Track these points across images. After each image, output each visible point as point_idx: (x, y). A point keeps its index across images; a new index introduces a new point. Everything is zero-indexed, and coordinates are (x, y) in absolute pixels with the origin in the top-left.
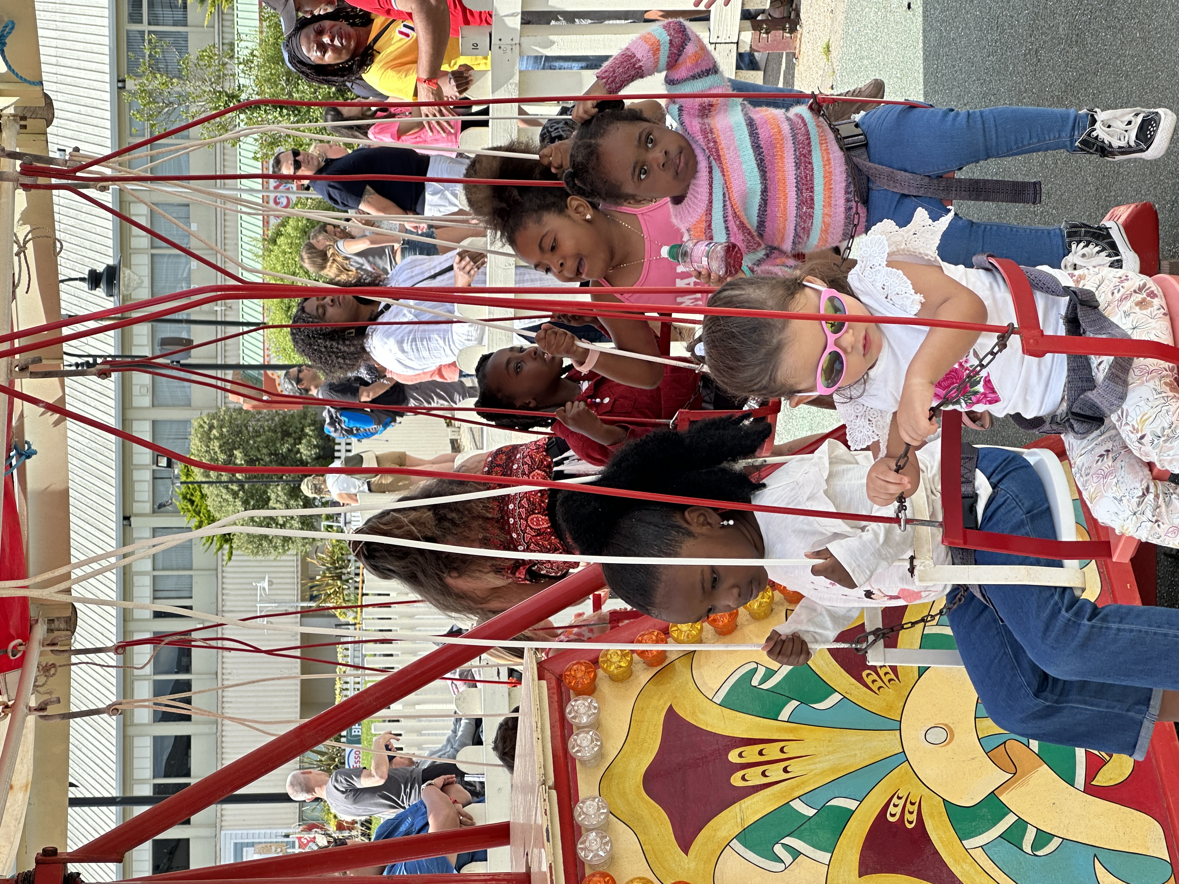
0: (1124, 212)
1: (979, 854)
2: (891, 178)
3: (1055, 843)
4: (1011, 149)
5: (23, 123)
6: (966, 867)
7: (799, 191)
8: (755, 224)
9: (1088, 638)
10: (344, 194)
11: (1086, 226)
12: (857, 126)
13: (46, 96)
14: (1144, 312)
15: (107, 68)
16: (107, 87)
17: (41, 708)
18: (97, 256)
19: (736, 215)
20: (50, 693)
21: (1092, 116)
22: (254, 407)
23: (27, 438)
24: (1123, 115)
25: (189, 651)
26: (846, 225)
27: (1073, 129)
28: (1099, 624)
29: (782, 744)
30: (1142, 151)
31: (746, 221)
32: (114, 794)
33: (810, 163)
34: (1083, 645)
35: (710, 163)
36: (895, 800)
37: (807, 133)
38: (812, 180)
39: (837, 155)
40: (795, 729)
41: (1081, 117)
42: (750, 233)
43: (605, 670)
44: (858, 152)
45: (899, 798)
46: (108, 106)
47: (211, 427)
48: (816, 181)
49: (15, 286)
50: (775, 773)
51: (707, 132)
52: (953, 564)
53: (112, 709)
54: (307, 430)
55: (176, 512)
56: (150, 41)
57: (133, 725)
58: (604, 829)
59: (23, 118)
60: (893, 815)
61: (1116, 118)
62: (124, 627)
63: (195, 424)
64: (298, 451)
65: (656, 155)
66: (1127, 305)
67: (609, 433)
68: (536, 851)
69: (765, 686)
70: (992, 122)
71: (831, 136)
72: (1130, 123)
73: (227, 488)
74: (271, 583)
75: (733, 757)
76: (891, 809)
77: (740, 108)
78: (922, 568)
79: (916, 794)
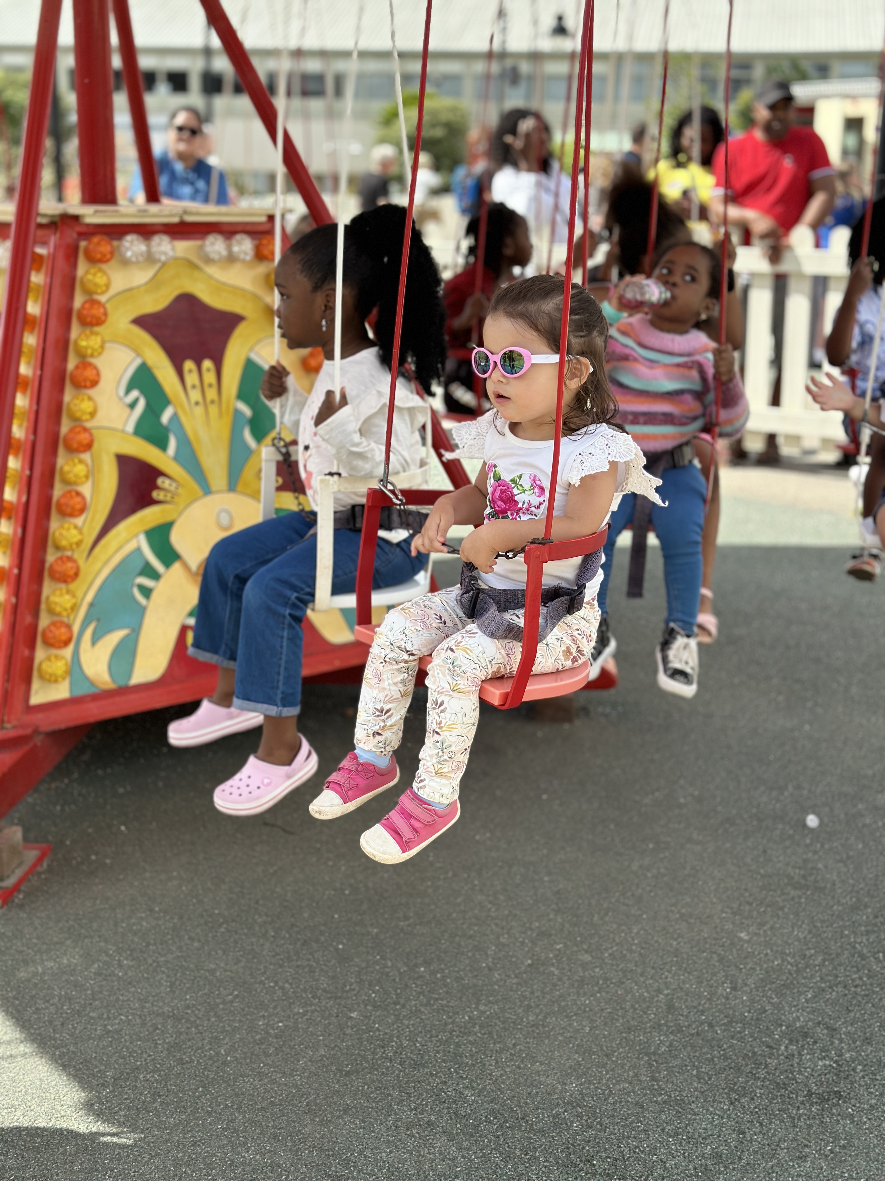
0: (612, 665)
1: (134, 544)
3: (143, 601)
4: (671, 575)
6: (125, 534)
9: (275, 613)
12: (690, 461)
14: (561, 654)
21: (692, 636)
24: (692, 659)
28: (286, 622)
29: (217, 402)
30: (665, 672)
36: (174, 484)
40: (229, 413)
44: (671, 462)
45: (176, 488)
50: (195, 395)
58: (149, 257)
60: (163, 482)
61: (690, 653)
66: (567, 640)
72: (686, 664)
75: (207, 364)
76: (167, 481)
78: (331, 482)
79: (179, 500)
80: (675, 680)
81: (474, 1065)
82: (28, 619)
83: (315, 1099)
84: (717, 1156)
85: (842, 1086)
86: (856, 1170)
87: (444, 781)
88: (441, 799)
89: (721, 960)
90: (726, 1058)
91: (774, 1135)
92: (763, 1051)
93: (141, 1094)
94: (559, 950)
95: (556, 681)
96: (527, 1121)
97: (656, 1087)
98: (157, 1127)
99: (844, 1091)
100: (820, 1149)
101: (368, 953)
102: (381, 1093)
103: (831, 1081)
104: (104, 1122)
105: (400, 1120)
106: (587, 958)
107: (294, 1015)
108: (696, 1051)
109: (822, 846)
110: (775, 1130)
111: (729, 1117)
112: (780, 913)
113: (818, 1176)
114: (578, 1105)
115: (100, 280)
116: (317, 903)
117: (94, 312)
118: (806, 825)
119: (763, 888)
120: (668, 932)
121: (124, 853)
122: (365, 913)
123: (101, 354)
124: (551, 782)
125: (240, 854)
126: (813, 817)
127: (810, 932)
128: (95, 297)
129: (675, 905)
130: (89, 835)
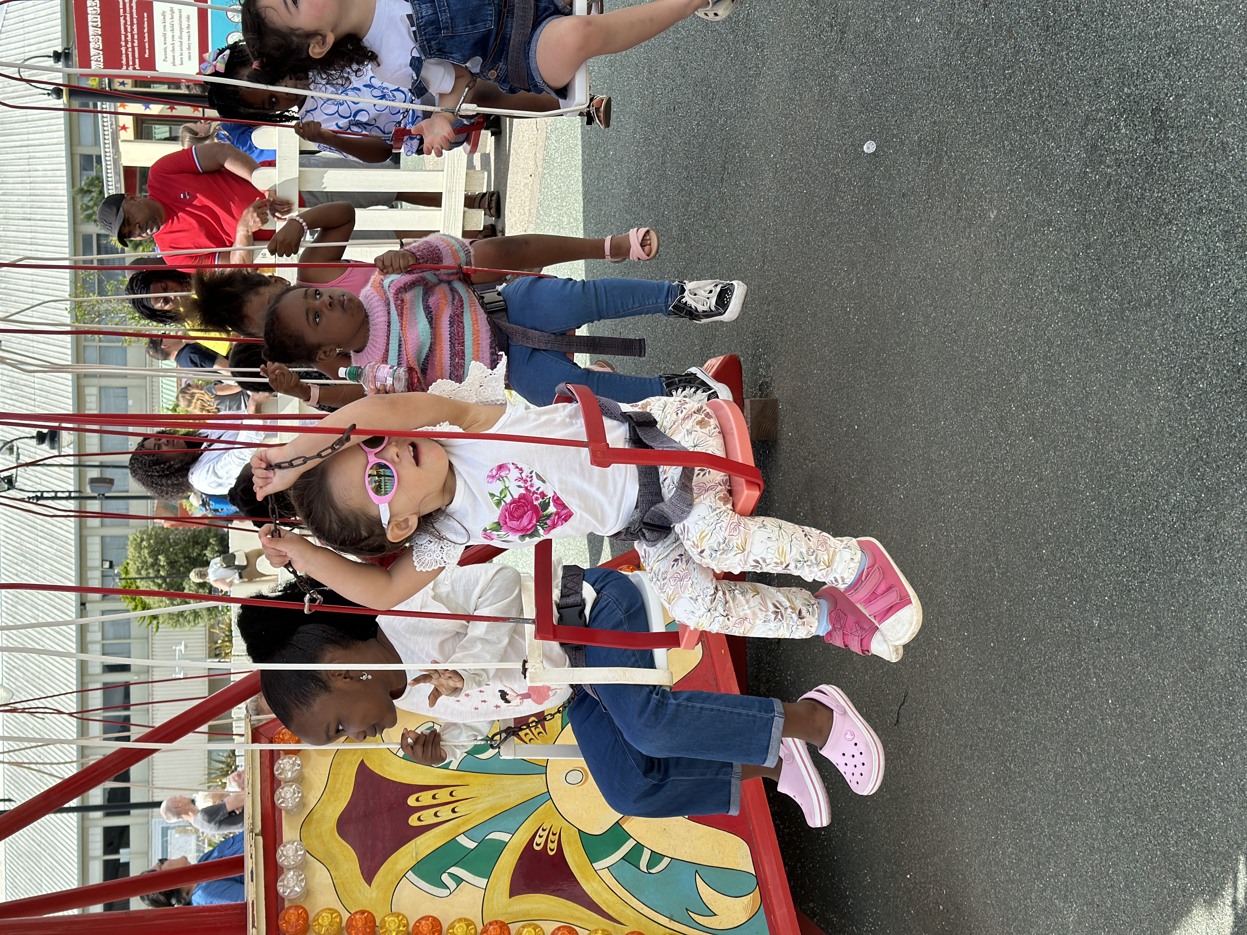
1: (605, 874)
2: (525, 335)
3: (666, 861)
4: (619, 312)
6: (595, 885)
7: (452, 345)
12: (499, 294)
14: (704, 430)
21: (682, 286)
22: (172, 526)
24: (706, 285)
25: (129, 695)
27: (667, 296)
29: (451, 789)
30: (721, 314)
33: (462, 322)
36: (540, 832)
37: (460, 297)
38: (463, 336)
39: (482, 316)
40: (463, 776)
41: (673, 287)
44: (500, 314)
45: (544, 830)
47: (142, 540)
48: (466, 337)
50: (445, 813)
54: (211, 541)
55: (117, 599)
58: (300, 867)
60: (538, 845)
61: (700, 288)
62: (82, 679)
63: (131, 538)
64: (205, 555)
66: (689, 424)
70: (603, 289)
71: (478, 302)
72: (711, 292)
73: (154, 582)
75: (411, 801)
76: (537, 840)
78: (533, 670)
79: (558, 824)
80: (729, 303)
81: (1144, 495)
83: (1188, 662)
84: (1227, 235)
85: (1147, 107)
86: (1234, 90)
87: (837, 558)
88: (856, 560)
89: (1019, 237)
90: (1123, 229)
91: (1201, 176)
92: (1113, 190)
93: (1191, 849)
94: (1017, 408)
95: (733, 434)
96: (1200, 436)
97: (1157, 301)
98: (1226, 831)
99: (1152, 105)
100: (1214, 128)
101: (1030, 610)
102: (1178, 592)
103: (1143, 120)
104: (1223, 889)
105: (1205, 571)
106: (1023, 378)
107: (1100, 687)
108: (1116, 260)
109: (894, 136)
110: (1196, 176)
111: (1185, 224)
112: (967, 177)
113: (1242, 129)
114: (1180, 383)
115: (325, 920)
116: (979, 665)
117: (360, 925)
118: (873, 154)
119: (941, 195)
120: (994, 294)
121: (935, 875)
122: (987, 615)
123: (404, 916)
124: (840, 420)
125: (931, 749)
126: (865, 147)
127: (986, 146)
128: (344, 924)
129: (964, 287)
130: (917, 913)
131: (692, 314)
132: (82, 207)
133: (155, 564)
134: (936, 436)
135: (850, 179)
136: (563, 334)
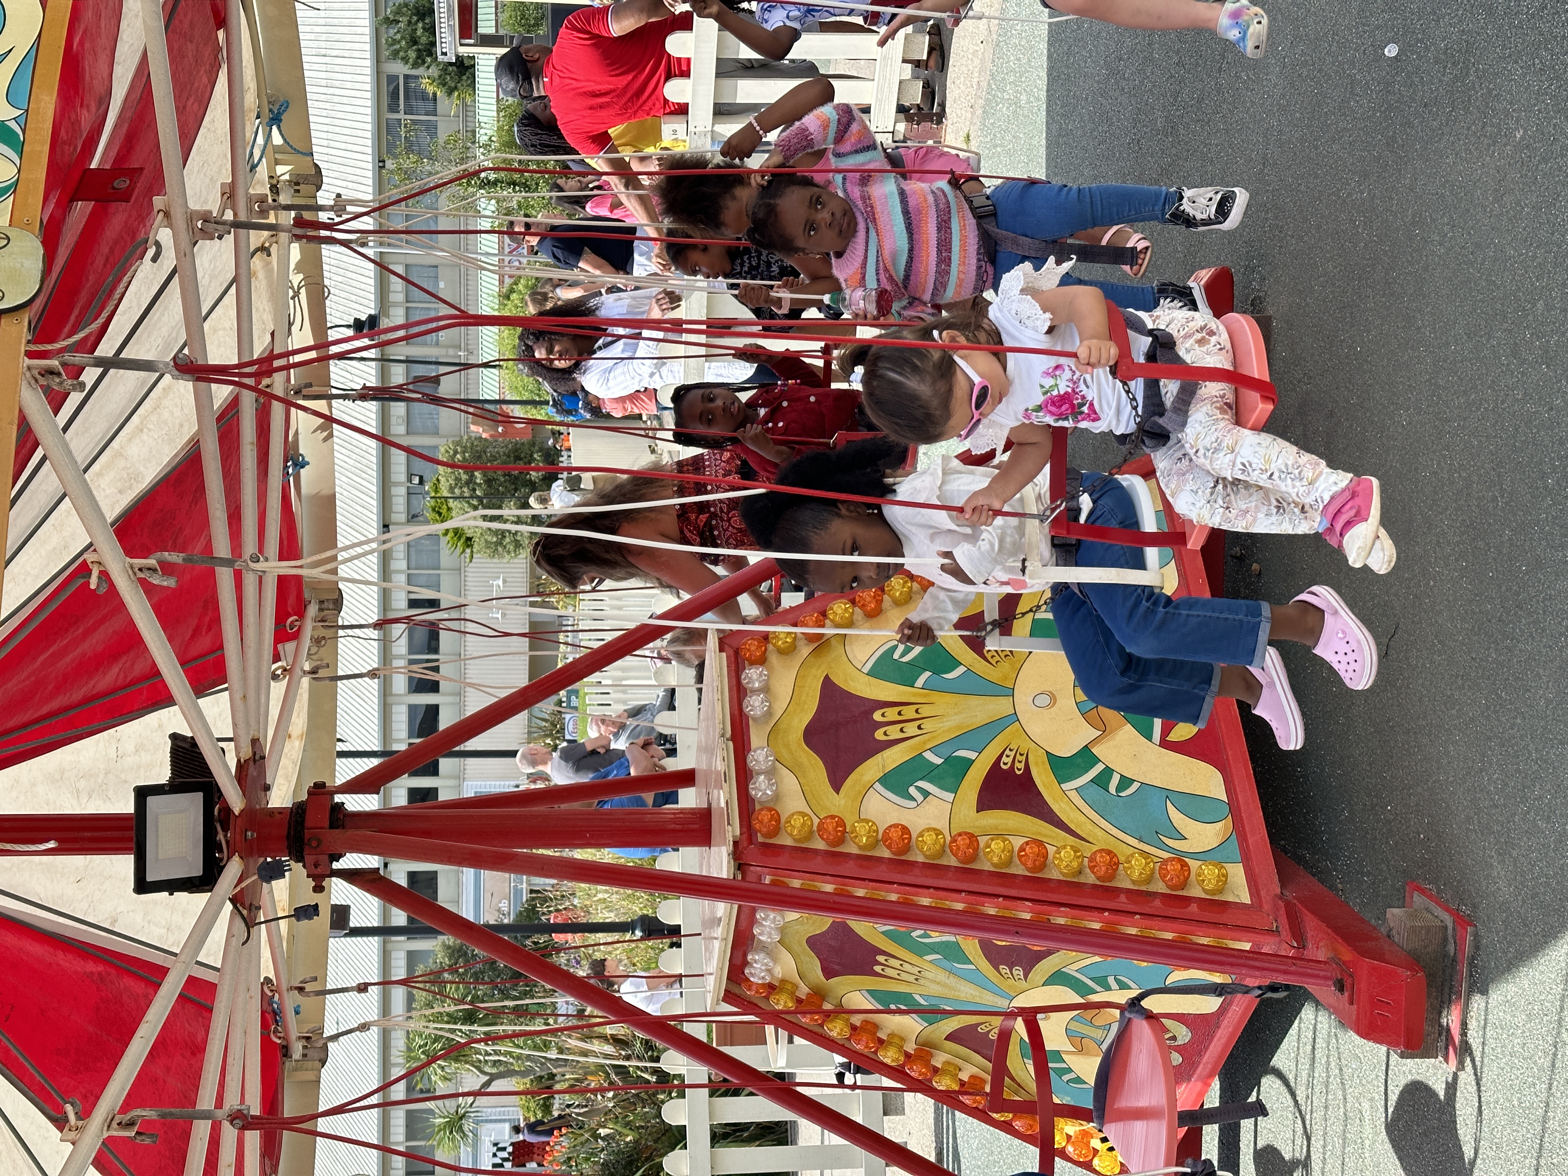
0: (1205, 275)
1: (1073, 795)
2: (1015, 242)
3: (1135, 786)
5: (297, 188)
6: (1063, 805)
7: (939, 251)
8: (902, 277)
9: (1163, 622)
10: (566, 254)
11: (1173, 285)
12: (988, 198)
13: (316, 166)
14: (1202, 348)
15: (370, 151)
16: (370, 166)
17: (313, 672)
18: (361, 308)
19: (886, 270)
20: (321, 660)
21: (1180, 193)
22: (491, 436)
23: (301, 452)
24: (1206, 193)
25: (438, 634)
26: (977, 281)
27: (1164, 204)
28: (1172, 611)
29: (917, 706)
30: (1221, 223)
31: (894, 274)
32: (376, 749)
33: (950, 228)
34: (1159, 628)
35: (867, 224)
36: (1007, 752)
37: (948, 202)
38: (950, 242)
39: (971, 221)
40: (928, 695)
41: (1171, 193)
42: (897, 285)
43: (774, 645)
44: (989, 219)
45: (1011, 750)
46: (370, 182)
47: (456, 452)
48: (953, 244)
49: (290, 324)
50: (911, 729)
51: (866, 198)
52: (1057, 565)
53: (372, 674)
54: (535, 456)
55: (427, 522)
56: (405, 126)
57: (392, 695)
58: (770, 773)
59: (297, 184)
60: (1005, 764)
61: (1199, 195)
62: (384, 606)
63: (442, 450)
64: (528, 473)
65: (824, 216)
66: (1189, 343)
67: (779, 453)
68: (716, 791)
69: (904, 660)
70: (1099, 197)
71: (966, 206)
72: (1211, 199)
73: (468, 502)
74: (504, 581)
75: (877, 716)
76: (1004, 759)
77: (893, 180)
79: (1024, 747)
80: (1229, 211)
82: (1157, 903)
89: (1545, 160)
94: (1532, 335)
101: (1531, 539)
106: (1540, 305)
109: (1418, 41)
112: (1495, 92)
115: (798, 821)
116: (1476, 595)
117: (831, 829)
118: (1395, 57)
119: (1466, 110)
120: (1515, 217)
121: (1417, 805)
122: (1487, 544)
123: (874, 823)
124: (1342, 341)
125: (1420, 681)
126: (1386, 50)
127: (1516, 62)
128: (815, 828)
129: (1484, 208)
130: (1396, 843)
131: (1189, 222)
132: (387, 40)
133: (470, 481)
134: (1445, 361)
135: (1367, 83)
136: (1054, 242)
